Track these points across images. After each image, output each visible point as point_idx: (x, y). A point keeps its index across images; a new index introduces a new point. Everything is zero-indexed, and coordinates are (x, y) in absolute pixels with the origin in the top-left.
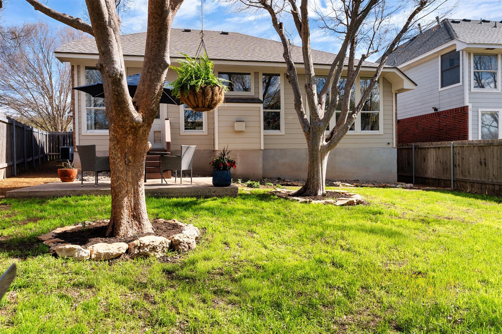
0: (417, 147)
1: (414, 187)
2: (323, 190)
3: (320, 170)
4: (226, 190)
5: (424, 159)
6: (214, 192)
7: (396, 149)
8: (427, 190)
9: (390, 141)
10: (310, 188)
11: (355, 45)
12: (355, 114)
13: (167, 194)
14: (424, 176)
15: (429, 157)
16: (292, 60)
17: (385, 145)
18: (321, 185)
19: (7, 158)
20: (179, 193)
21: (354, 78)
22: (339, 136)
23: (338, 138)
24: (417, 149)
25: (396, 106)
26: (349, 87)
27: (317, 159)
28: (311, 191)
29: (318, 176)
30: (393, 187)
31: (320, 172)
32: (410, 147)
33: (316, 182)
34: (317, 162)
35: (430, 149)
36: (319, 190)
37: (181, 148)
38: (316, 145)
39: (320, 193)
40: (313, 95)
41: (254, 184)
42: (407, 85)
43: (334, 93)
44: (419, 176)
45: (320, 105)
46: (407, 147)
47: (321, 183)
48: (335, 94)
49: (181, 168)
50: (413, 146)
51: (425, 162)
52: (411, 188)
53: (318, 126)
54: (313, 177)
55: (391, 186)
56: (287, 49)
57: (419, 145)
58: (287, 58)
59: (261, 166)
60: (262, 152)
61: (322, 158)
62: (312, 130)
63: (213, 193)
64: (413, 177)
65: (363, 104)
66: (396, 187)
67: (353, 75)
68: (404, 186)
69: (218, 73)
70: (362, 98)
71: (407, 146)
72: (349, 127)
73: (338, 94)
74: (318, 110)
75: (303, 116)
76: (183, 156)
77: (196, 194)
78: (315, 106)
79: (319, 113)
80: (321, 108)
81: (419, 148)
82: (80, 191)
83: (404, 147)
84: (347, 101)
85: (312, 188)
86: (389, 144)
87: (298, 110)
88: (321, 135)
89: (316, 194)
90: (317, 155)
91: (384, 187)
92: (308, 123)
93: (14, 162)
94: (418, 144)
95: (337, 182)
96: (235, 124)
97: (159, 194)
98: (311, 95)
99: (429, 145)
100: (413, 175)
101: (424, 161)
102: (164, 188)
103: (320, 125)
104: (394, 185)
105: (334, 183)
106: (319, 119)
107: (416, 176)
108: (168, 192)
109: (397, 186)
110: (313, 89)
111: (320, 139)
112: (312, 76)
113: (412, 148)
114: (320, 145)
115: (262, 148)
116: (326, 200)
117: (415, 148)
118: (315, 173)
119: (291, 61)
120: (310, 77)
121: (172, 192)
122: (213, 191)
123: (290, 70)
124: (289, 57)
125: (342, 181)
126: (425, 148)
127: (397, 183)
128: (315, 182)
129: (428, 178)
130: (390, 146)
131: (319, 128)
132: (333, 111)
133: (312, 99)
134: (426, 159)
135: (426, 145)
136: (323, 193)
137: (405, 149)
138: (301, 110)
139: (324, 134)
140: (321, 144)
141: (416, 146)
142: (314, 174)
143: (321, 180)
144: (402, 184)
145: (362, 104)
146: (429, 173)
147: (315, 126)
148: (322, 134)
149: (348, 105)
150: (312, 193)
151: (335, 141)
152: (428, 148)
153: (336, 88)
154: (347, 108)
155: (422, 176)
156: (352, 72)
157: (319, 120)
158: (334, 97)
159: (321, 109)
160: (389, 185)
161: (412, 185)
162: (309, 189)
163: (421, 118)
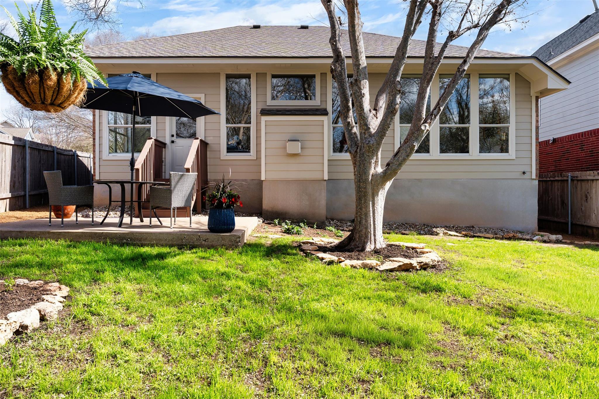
0: (576, 178)
1: (564, 241)
2: (375, 242)
3: (371, 212)
4: (223, 238)
5: (586, 197)
6: (205, 241)
7: (536, 182)
8: (581, 247)
9: (526, 169)
10: (355, 239)
11: (437, 18)
12: (427, 125)
13: (140, 241)
14: (585, 224)
15: (594, 195)
16: (340, 47)
17: (518, 175)
18: (372, 235)
19: (14, 186)
20: (156, 240)
21: (433, 68)
22: (400, 158)
23: (398, 163)
24: (575, 182)
25: (537, 116)
26: (426, 83)
27: (365, 195)
28: (357, 244)
29: (366, 221)
30: (528, 240)
31: (371, 214)
32: (565, 178)
33: (364, 231)
34: (366, 200)
35: (595, 182)
36: (369, 243)
37: (170, 177)
38: (365, 173)
39: (369, 247)
40: (362, 96)
41: (293, 228)
42: (553, 82)
43: (392, 92)
44: (578, 223)
45: (374, 112)
46: (560, 178)
47: (372, 232)
48: (394, 93)
49: (171, 204)
50: (570, 176)
51: (587, 202)
52: (557, 242)
53: (367, 144)
54: (360, 223)
55: (524, 237)
56: (335, 31)
57: (579, 176)
58: (333, 44)
59: (323, 202)
60: (325, 182)
61: (375, 194)
62: (360, 150)
63: (203, 242)
64: (568, 224)
65: (442, 108)
66: (532, 240)
67: (433, 64)
68: (545, 238)
69: (270, 77)
70: (440, 99)
71: (561, 176)
72: (416, 146)
73: (397, 92)
74: (370, 119)
75: (351, 130)
76: (175, 187)
77: (180, 242)
78: (364, 113)
79: (371, 123)
80: (376, 116)
81: (578, 180)
82: (28, 232)
83: (556, 178)
84: (421, 104)
85: (359, 239)
86: (524, 173)
87: (344, 119)
88: (373, 158)
89: (363, 249)
90: (365, 188)
91: (509, 239)
92: (358, 140)
93: (26, 192)
94: (577, 174)
95: (438, 229)
96: (287, 144)
97: (129, 240)
98: (359, 96)
99: (594, 176)
100: (568, 221)
101: (587, 200)
102: (137, 233)
103: (369, 141)
104: (528, 237)
105: (434, 229)
106: (370, 133)
107: (574, 223)
108: (141, 238)
109: (534, 239)
110: (362, 87)
111: (370, 163)
112: (361, 67)
113: (567, 180)
114: (371, 174)
115: (326, 177)
116: (365, 261)
117: (571, 180)
118: (363, 217)
119: (338, 48)
120: (358, 68)
121: (146, 239)
122: (204, 238)
123: (337, 61)
124: (336, 43)
125: (447, 227)
126: (588, 180)
127: (537, 233)
128: (362, 230)
129: (591, 228)
130: (527, 176)
131: (368, 147)
132: (389, 120)
133: (360, 102)
134: (589, 197)
135: (590, 175)
136: (375, 247)
137: (558, 181)
138: (349, 120)
139: (377, 156)
140: (372, 171)
141: (574, 177)
142: (361, 218)
143: (372, 227)
144: (542, 236)
145: (439, 107)
146: (594, 219)
147: (364, 144)
148: (373, 156)
149: (422, 110)
150: (358, 247)
151: (394, 167)
152: (593, 180)
153: (394, 83)
154: (421, 116)
155: (583, 223)
156: (432, 59)
157: (371, 135)
158: (391, 98)
159: (375, 118)
160: (520, 235)
161: (560, 237)
162: (354, 241)
163: (588, 135)
